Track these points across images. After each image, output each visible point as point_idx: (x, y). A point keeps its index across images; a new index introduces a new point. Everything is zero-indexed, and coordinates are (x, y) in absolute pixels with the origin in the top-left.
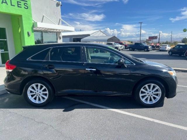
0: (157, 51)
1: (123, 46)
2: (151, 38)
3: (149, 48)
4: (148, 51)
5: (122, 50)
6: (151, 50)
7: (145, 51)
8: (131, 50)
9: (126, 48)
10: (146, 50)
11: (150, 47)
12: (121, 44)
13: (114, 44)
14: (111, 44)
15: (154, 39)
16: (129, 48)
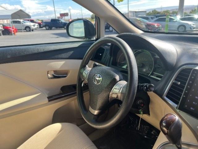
1: (37, 24)
2: (63, 15)
5: (36, 29)
8: (48, 29)
9: (40, 27)
12: (32, 21)
13: (23, 21)
14: (19, 22)
15: (66, 16)
16: (45, 26)
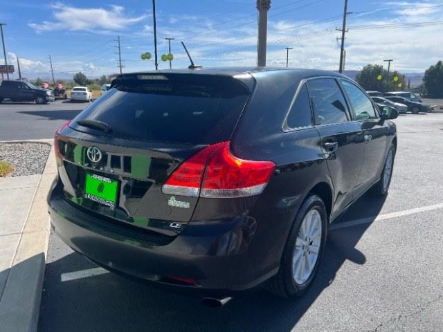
0: (64, 102)
3: (48, 96)
4: (45, 102)
6: (52, 101)
7: (38, 103)
10: (40, 100)
11: (49, 93)
